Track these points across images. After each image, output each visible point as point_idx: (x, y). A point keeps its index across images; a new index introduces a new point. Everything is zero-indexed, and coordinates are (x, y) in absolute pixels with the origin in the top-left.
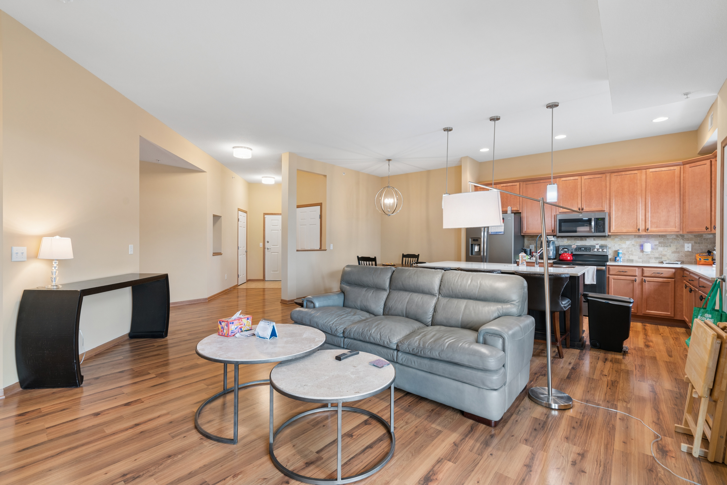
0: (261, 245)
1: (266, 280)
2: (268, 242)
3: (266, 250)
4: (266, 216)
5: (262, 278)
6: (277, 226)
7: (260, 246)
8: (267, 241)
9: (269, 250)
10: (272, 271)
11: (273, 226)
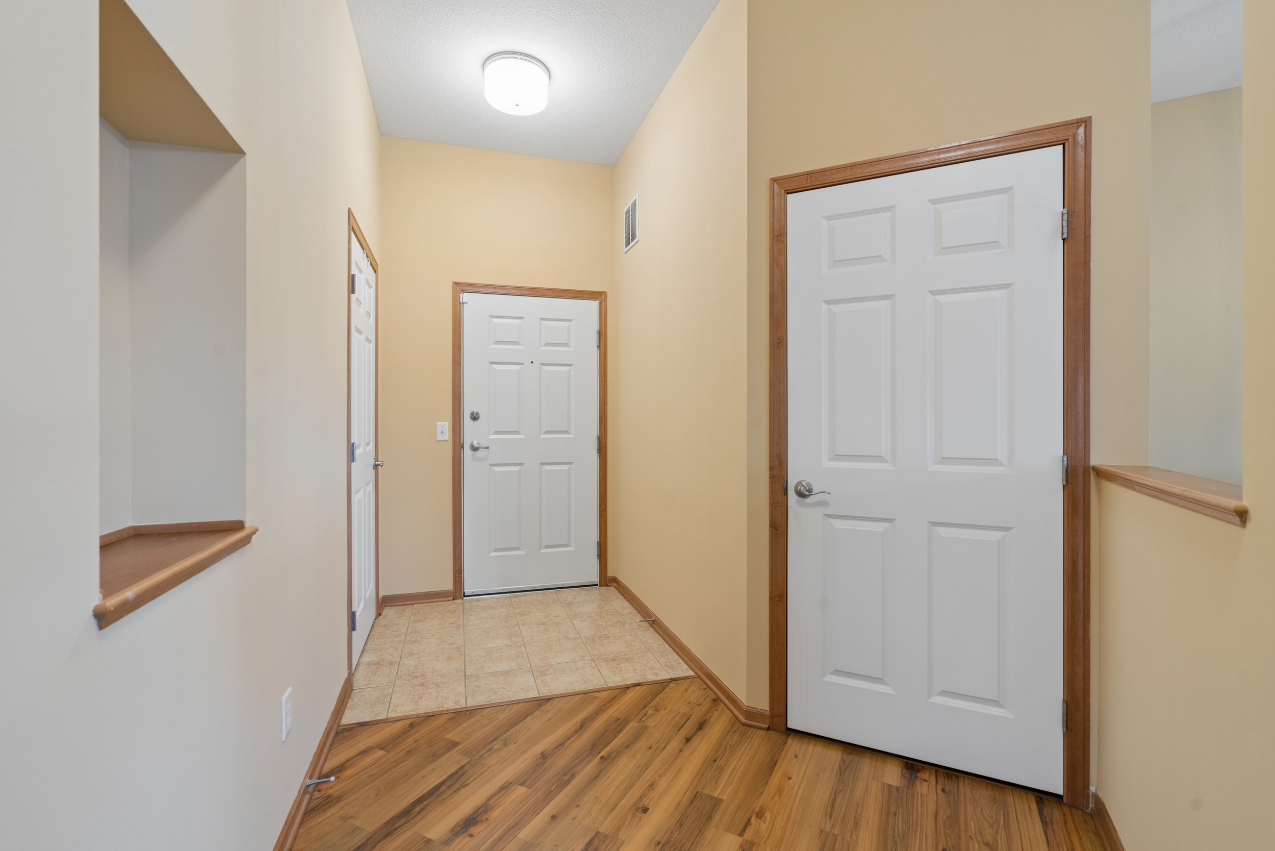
0: (444, 429)
1: (467, 591)
2: (475, 417)
3: (467, 452)
4: (466, 297)
5: (449, 586)
6: (516, 343)
7: (440, 437)
8: (472, 413)
9: (479, 453)
10: (497, 550)
11: (497, 342)
